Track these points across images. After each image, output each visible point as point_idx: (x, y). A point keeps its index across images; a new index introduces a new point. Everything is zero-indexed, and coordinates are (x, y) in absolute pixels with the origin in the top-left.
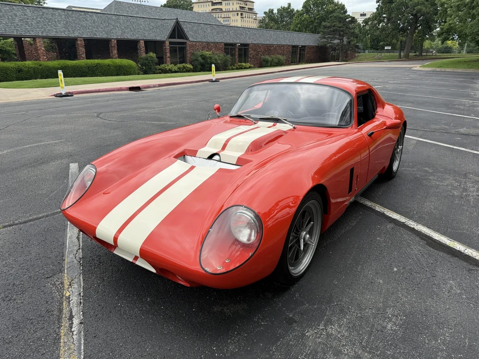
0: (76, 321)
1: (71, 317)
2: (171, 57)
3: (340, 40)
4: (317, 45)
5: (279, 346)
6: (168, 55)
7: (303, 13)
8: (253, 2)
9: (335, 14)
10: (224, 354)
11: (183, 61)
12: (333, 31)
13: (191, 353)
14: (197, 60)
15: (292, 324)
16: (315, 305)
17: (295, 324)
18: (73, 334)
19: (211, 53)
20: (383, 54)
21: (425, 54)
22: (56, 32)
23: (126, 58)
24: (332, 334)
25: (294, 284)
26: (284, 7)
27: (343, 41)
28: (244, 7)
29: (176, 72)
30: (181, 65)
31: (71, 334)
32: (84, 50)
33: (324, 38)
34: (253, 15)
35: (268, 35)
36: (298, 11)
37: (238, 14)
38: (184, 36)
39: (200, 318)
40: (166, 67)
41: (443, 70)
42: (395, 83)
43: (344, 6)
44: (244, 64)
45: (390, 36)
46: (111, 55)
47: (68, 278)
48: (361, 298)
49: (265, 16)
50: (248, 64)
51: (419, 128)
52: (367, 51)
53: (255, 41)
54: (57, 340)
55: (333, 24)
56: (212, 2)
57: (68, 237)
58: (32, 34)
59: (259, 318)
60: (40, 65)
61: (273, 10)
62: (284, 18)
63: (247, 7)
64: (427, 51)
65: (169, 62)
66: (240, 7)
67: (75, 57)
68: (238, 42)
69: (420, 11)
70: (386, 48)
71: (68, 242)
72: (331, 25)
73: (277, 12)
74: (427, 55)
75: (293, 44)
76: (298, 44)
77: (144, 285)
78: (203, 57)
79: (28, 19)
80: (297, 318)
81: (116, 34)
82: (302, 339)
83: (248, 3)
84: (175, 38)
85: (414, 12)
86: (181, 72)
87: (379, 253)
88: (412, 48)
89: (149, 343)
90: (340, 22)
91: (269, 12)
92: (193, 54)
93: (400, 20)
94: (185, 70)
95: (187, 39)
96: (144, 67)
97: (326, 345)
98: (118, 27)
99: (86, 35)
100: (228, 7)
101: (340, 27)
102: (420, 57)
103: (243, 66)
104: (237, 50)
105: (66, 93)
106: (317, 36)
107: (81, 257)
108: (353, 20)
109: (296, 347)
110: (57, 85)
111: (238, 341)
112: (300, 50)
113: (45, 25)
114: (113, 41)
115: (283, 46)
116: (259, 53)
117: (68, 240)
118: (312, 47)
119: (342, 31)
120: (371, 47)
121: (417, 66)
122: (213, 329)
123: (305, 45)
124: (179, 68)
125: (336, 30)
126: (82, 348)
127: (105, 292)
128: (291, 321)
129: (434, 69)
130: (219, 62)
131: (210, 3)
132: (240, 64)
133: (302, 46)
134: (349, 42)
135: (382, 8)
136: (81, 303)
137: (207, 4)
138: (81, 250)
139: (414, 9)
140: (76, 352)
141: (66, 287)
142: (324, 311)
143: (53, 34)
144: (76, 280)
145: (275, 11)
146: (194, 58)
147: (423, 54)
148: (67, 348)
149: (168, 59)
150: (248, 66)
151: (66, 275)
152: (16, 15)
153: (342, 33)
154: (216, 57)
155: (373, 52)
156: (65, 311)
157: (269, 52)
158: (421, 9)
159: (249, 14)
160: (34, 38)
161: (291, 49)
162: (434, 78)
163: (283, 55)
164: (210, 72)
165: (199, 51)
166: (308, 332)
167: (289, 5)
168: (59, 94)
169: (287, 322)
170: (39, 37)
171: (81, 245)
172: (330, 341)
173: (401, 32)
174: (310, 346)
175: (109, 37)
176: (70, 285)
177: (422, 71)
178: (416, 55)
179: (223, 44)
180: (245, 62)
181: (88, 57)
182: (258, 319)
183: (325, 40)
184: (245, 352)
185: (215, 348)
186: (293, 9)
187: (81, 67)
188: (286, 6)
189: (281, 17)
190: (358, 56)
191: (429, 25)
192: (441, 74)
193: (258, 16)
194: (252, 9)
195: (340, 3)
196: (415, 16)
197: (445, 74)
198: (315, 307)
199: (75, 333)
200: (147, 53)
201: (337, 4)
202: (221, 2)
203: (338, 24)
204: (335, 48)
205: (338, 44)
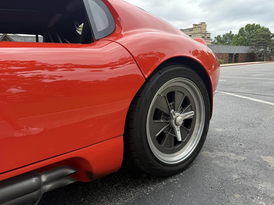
3: (264, 48)
4: (247, 53)
7: (239, 36)
8: (210, 34)
12: (259, 43)
26: (227, 34)
27: (266, 50)
28: (204, 37)
33: (253, 48)
34: (210, 40)
36: (236, 35)
43: (268, 29)
49: (215, 39)
55: (258, 39)
61: (220, 36)
62: (227, 40)
63: (206, 36)
66: (202, 37)
72: (257, 40)
75: (230, 53)
76: (233, 52)
83: (207, 34)
90: (264, 37)
91: (218, 37)
100: (195, 37)
101: (263, 41)
106: (248, 47)
112: (235, 56)
115: (223, 54)
118: (244, 54)
119: (265, 43)
123: (239, 53)
125: (261, 42)
133: (237, 54)
145: (222, 36)
153: (265, 44)
159: (207, 40)
161: (228, 56)
163: (223, 59)
167: (231, 32)
183: (253, 49)
186: (233, 34)
188: (229, 32)
189: (225, 39)
194: (209, 37)
195: (265, 27)
201: (263, 28)
202: (191, 35)
203: (262, 39)
204: (261, 54)
205: (263, 52)
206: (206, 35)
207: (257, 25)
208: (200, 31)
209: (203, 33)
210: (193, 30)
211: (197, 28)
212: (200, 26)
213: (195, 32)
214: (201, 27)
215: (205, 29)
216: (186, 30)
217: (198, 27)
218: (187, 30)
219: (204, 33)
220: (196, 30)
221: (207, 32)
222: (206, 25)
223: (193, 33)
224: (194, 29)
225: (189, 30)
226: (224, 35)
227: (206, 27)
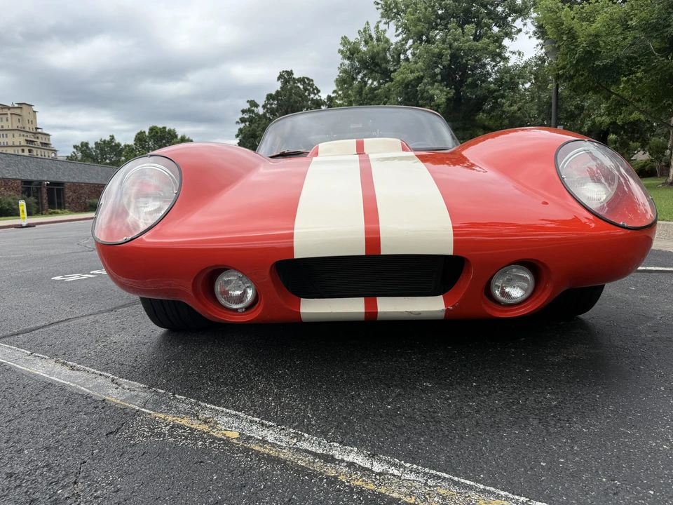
8: (48, 135)
26: (105, 141)
28: (33, 141)
34: (50, 152)
36: (127, 146)
37: (23, 151)
49: (75, 150)
61: (87, 144)
62: (105, 154)
63: (39, 141)
66: (26, 140)
73: (94, 146)
83: (40, 136)
91: (82, 145)
100: (4, 140)
116: (82, 195)
145: (92, 145)
159: (42, 151)
167: (112, 137)
186: (119, 143)
188: (108, 138)
189: (101, 153)
194: (48, 144)
201: (183, 138)
206: (38, 138)
207: (170, 130)
208: (20, 125)
209: (28, 130)
211: (9, 115)
212: (18, 111)
213: (3, 127)
214: (19, 115)
215: (33, 122)
217: (11, 114)
219: (31, 131)
220: (7, 120)
221: (39, 131)
222: (35, 112)
226: (96, 143)
227: (35, 117)
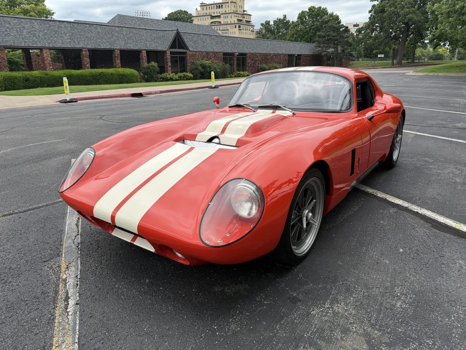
0: (72, 302)
1: (67, 299)
2: (172, 67)
3: (335, 48)
4: (312, 54)
5: (283, 324)
6: (169, 64)
7: (298, 25)
8: (250, 15)
9: (329, 24)
10: (225, 332)
11: (184, 70)
12: (328, 40)
13: (191, 332)
14: (197, 69)
15: (296, 303)
16: (319, 284)
17: (299, 303)
18: (68, 314)
19: (210, 62)
20: (376, 62)
21: (417, 61)
22: (62, 43)
23: (129, 68)
24: (338, 312)
25: (297, 265)
26: (280, 19)
27: (337, 50)
28: (242, 20)
29: (176, 80)
30: (182, 74)
31: (66, 314)
32: (88, 60)
33: (319, 47)
34: (251, 27)
35: (265, 45)
36: (293, 22)
37: (236, 26)
38: (184, 46)
39: (200, 298)
40: (167, 76)
41: (436, 74)
42: (390, 86)
43: (338, 16)
44: (242, 73)
45: (383, 44)
46: (114, 64)
47: (66, 262)
48: (368, 278)
49: (262, 27)
50: (246, 72)
51: (415, 124)
52: (360, 59)
53: (253, 50)
54: (51, 320)
55: (327, 34)
56: (211, 15)
57: (67, 224)
58: (39, 45)
59: (262, 297)
60: (47, 75)
61: (269, 22)
62: (280, 29)
63: (244, 20)
64: (419, 58)
65: (171, 71)
66: (238, 20)
67: (80, 67)
68: (236, 51)
69: (411, 20)
70: (379, 56)
71: (66, 228)
72: (325, 34)
73: (273, 23)
74: (419, 62)
75: (290, 53)
76: (294, 53)
77: (143, 267)
78: (203, 66)
79: (35, 31)
80: (301, 297)
81: (119, 44)
82: (308, 318)
83: (245, 16)
84: (176, 48)
85: (406, 20)
86: (181, 80)
87: (384, 236)
88: (404, 56)
89: (147, 322)
90: (334, 31)
91: (266, 23)
92: (193, 63)
93: (392, 28)
94: (185, 79)
95: (187, 48)
96: (146, 76)
97: (333, 323)
98: (121, 38)
99: (91, 46)
100: (226, 20)
101: (334, 37)
102: (413, 64)
103: (241, 74)
104: (236, 59)
105: (71, 99)
106: (312, 45)
107: (79, 242)
108: (347, 30)
109: (301, 325)
110: (63, 92)
111: (241, 319)
112: (296, 59)
113: (52, 37)
114: (116, 51)
115: (280, 55)
116: (257, 62)
117: (67, 227)
118: (308, 56)
119: (336, 40)
120: (365, 56)
121: (410, 72)
122: (214, 308)
123: (301, 53)
124: (180, 77)
125: (331, 39)
126: (77, 328)
127: (102, 274)
128: (295, 300)
129: (427, 74)
130: (218, 70)
131: (209, 17)
132: (238, 72)
133: (298, 55)
134: (343, 51)
135: (374, 18)
136: (77, 285)
137: (207, 17)
138: (79, 236)
139: (406, 18)
140: (71, 333)
141: (63, 269)
142: (329, 290)
143: (59, 45)
144: (74, 263)
145: (272, 23)
146: (194, 67)
147: (415, 61)
148: (61, 328)
149: (169, 68)
150: (246, 75)
151: (63, 259)
152: (24, 28)
153: (336, 42)
154: (215, 66)
155: (366, 60)
156: (62, 293)
157: (266, 61)
158: (412, 18)
159: (246, 26)
160: (41, 49)
161: (287, 58)
162: (427, 81)
163: (280, 63)
164: (210, 80)
165: (199, 60)
166: (313, 310)
167: (285, 16)
168: (63, 100)
169: (291, 301)
170: (46, 48)
171: (80, 231)
172: (337, 319)
173: (394, 40)
174: (316, 325)
175: (113, 47)
176: (67, 268)
177: (415, 75)
178: (409, 62)
179: (222, 54)
180: (243, 71)
181: (93, 66)
182: (260, 299)
183: (320, 49)
184: (247, 330)
185: (215, 327)
186: (289, 20)
187: (86, 76)
188: (282, 18)
189: (277, 28)
190: (352, 64)
191: (420, 33)
192: (434, 78)
193: (255, 28)
194: (249, 21)
195: (334, 14)
196: (407, 24)
197: (437, 78)
198: (320, 286)
199: (70, 313)
200: (149, 62)
201: (331, 15)
202: (220, 16)
203: (332, 33)
204: (330, 56)
205: (333, 53)
207: (323, 9)
208: (235, 9)
209: (239, 13)
210: (222, 6)
213: (226, 11)
214: (235, 3)
215: (242, 7)
216: (210, 6)
217: (231, 2)
218: (213, 6)
219: (241, 13)
220: (228, 7)
221: (245, 12)
223: (223, 12)
224: (224, 5)
225: (215, 6)
226: (274, 21)
227: (244, 4)
